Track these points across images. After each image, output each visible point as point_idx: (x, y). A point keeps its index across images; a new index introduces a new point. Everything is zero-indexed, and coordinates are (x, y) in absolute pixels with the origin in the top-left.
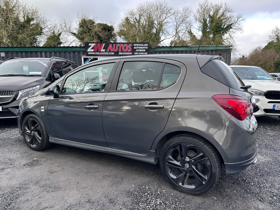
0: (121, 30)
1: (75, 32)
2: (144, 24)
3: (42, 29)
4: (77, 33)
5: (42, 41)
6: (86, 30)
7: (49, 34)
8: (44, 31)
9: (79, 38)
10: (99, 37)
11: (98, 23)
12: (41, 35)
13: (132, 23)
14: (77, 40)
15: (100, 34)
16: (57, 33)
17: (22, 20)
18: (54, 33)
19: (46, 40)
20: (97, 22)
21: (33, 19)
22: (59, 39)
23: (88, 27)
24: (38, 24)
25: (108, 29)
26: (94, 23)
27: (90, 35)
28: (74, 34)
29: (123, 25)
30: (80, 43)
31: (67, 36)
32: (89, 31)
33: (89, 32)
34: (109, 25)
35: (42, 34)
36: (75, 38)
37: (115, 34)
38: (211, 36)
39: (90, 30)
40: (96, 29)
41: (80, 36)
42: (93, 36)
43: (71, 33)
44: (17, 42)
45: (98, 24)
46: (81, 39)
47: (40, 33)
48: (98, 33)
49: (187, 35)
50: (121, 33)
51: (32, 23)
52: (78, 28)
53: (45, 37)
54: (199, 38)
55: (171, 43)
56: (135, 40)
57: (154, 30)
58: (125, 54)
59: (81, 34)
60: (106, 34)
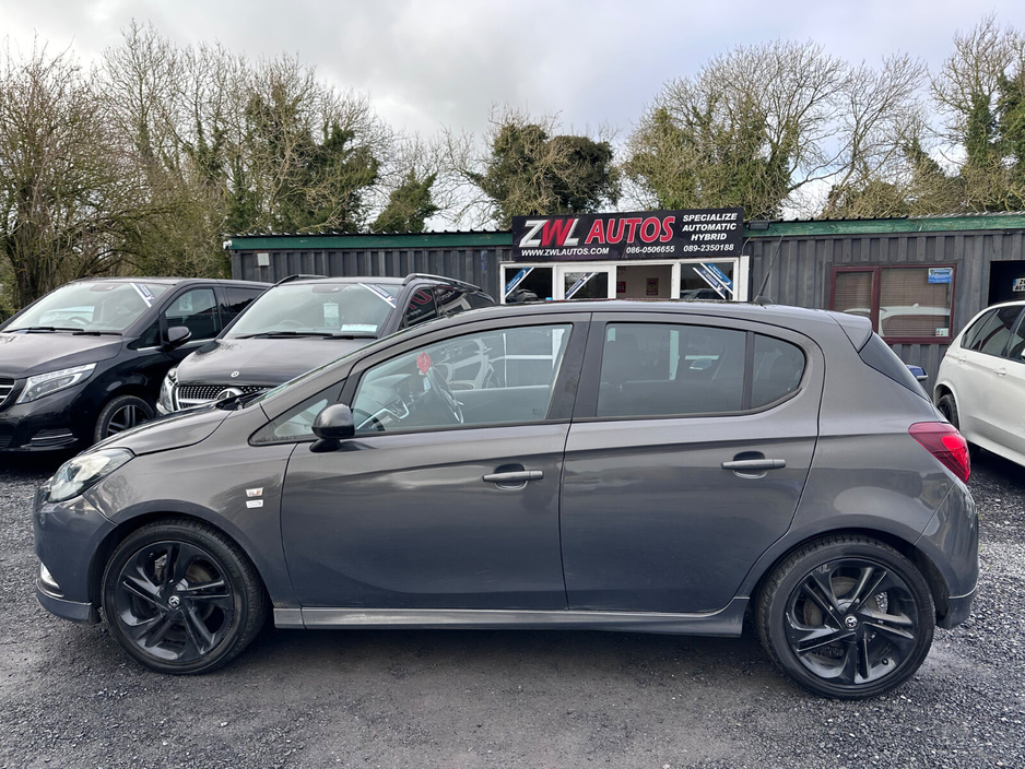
0: (637, 158)
1: (481, 169)
2: (727, 129)
3: (377, 165)
4: (484, 173)
5: (375, 204)
6: (517, 163)
7: (398, 180)
8: (382, 171)
9: (492, 192)
10: (559, 187)
11: (558, 135)
12: (373, 183)
13: (681, 127)
14: (486, 197)
15: (563, 175)
16: (421, 178)
17: (317, 137)
18: (412, 176)
19: (388, 202)
20: (555, 132)
22: (426, 195)
23: (523, 152)
24: (365, 152)
25: (591, 155)
26: (543, 136)
27: (529, 180)
28: (477, 178)
29: (646, 138)
30: (493, 209)
31: (455, 186)
32: (525, 166)
33: (525, 169)
34: (596, 140)
35: (377, 181)
36: (477, 191)
37: (614, 170)
38: (1009, 161)
39: (531, 161)
40: (550, 158)
41: (495, 185)
42: (538, 184)
43: (468, 174)
44: (302, 211)
45: (560, 138)
46: (499, 195)
47: (371, 179)
48: (555, 170)
49: (904, 162)
50: (637, 167)
52: (490, 156)
53: (384, 190)
54: (952, 171)
55: (834, 195)
56: (690, 189)
57: (765, 151)
58: (650, 250)
59: (500, 178)
60: (583, 172)
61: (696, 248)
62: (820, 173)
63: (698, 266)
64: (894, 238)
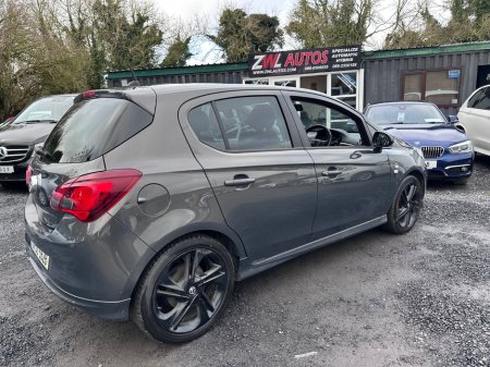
0: (292, 24)
1: (214, 33)
2: (335, 7)
3: (161, 33)
4: (216, 35)
5: (161, 53)
6: (232, 29)
7: (173, 41)
8: (164, 36)
9: (220, 44)
10: (254, 40)
11: (252, 13)
12: (160, 43)
13: (313, 7)
14: (217, 47)
15: (256, 34)
16: (183, 39)
17: (130, 21)
18: (178, 39)
19: (168, 52)
20: (249, 12)
21: (147, 18)
22: (186, 47)
23: (234, 23)
24: (154, 27)
25: (268, 23)
26: (244, 14)
27: (239, 37)
28: (212, 38)
29: (296, 13)
30: (222, 53)
31: (202, 42)
32: (237, 30)
33: (237, 32)
34: (271, 15)
35: (162, 42)
36: (213, 44)
37: (280, 31)
38: (472, 18)
39: (239, 27)
40: (250, 25)
41: (221, 41)
42: (244, 39)
43: (208, 36)
45: (252, 16)
46: (224, 46)
47: (159, 41)
48: (252, 32)
49: (421, 21)
50: (292, 28)
51: (145, 24)
52: (218, 26)
53: (166, 46)
54: (444, 24)
55: (388, 39)
56: (319, 38)
57: (355, 18)
58: (317, 68)
59: (224, 36)
60: (266, 32)
61: (338, 66)
62: (382, 27)
63: (340, 75)
64: (433, 57)
